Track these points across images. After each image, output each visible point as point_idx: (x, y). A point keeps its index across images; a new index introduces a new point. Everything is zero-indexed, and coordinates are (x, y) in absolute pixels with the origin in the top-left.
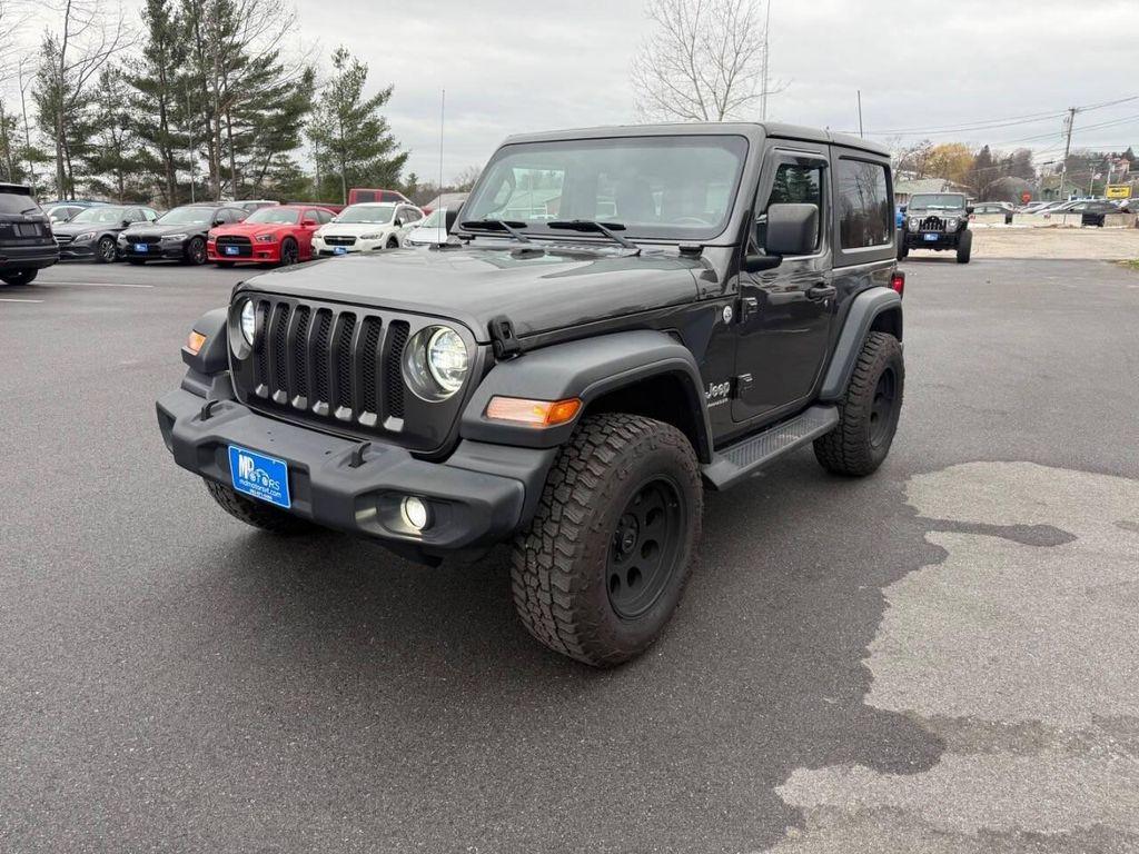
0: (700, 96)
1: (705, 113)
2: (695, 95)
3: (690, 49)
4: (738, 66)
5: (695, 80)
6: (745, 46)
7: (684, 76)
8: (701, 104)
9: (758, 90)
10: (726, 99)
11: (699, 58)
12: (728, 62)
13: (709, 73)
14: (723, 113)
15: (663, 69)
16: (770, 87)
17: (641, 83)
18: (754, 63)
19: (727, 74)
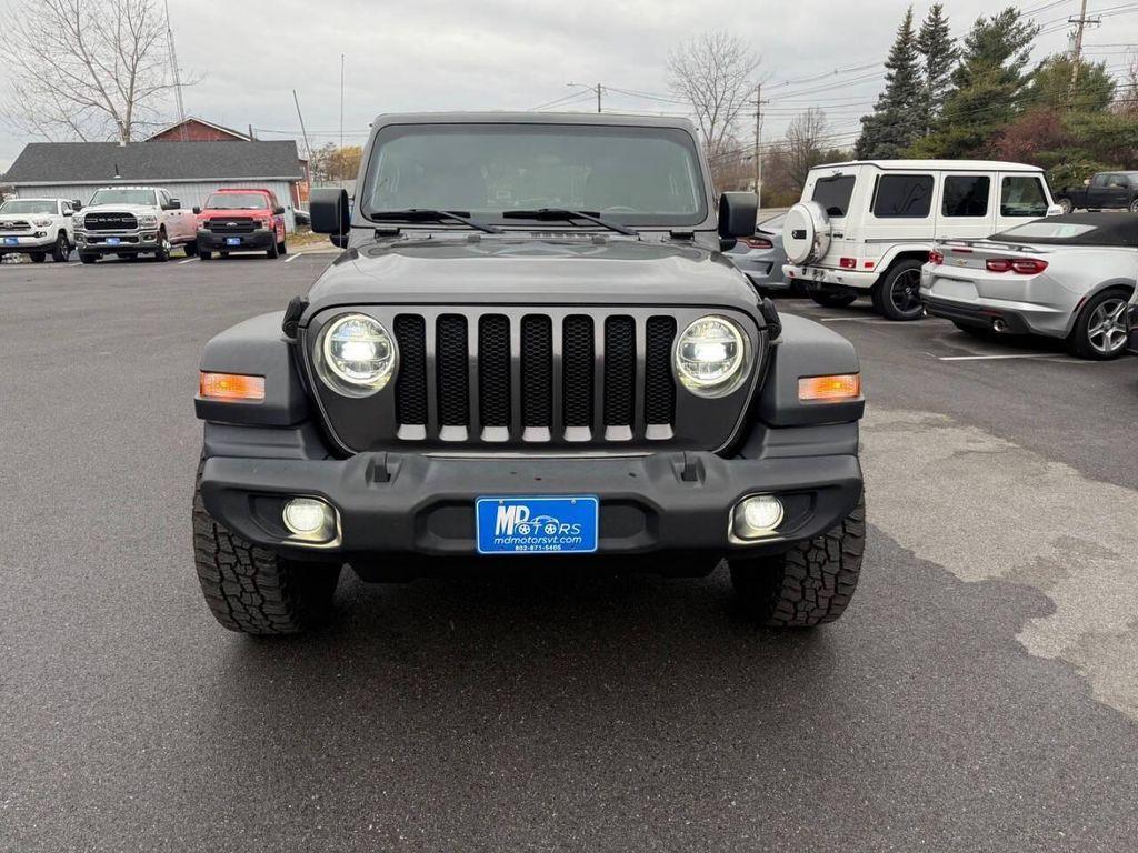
0: (98, 82)
1: (109, 102)
2: (92, 80)
3: (75, 27)
4: (140, 53)
5: (88, 63)
6: (145, 31)
7: (73, 57)
8: (102, 90)
9: (169, 80)
10: (132, 87)
11: (88, 37)
12: (128, 45)
13: (105, 56)
14: (131, 103)
15: (43, 47)
16: (183, 79)
17: (15, 59)
18: (158, 48)
19: (128, 60)
